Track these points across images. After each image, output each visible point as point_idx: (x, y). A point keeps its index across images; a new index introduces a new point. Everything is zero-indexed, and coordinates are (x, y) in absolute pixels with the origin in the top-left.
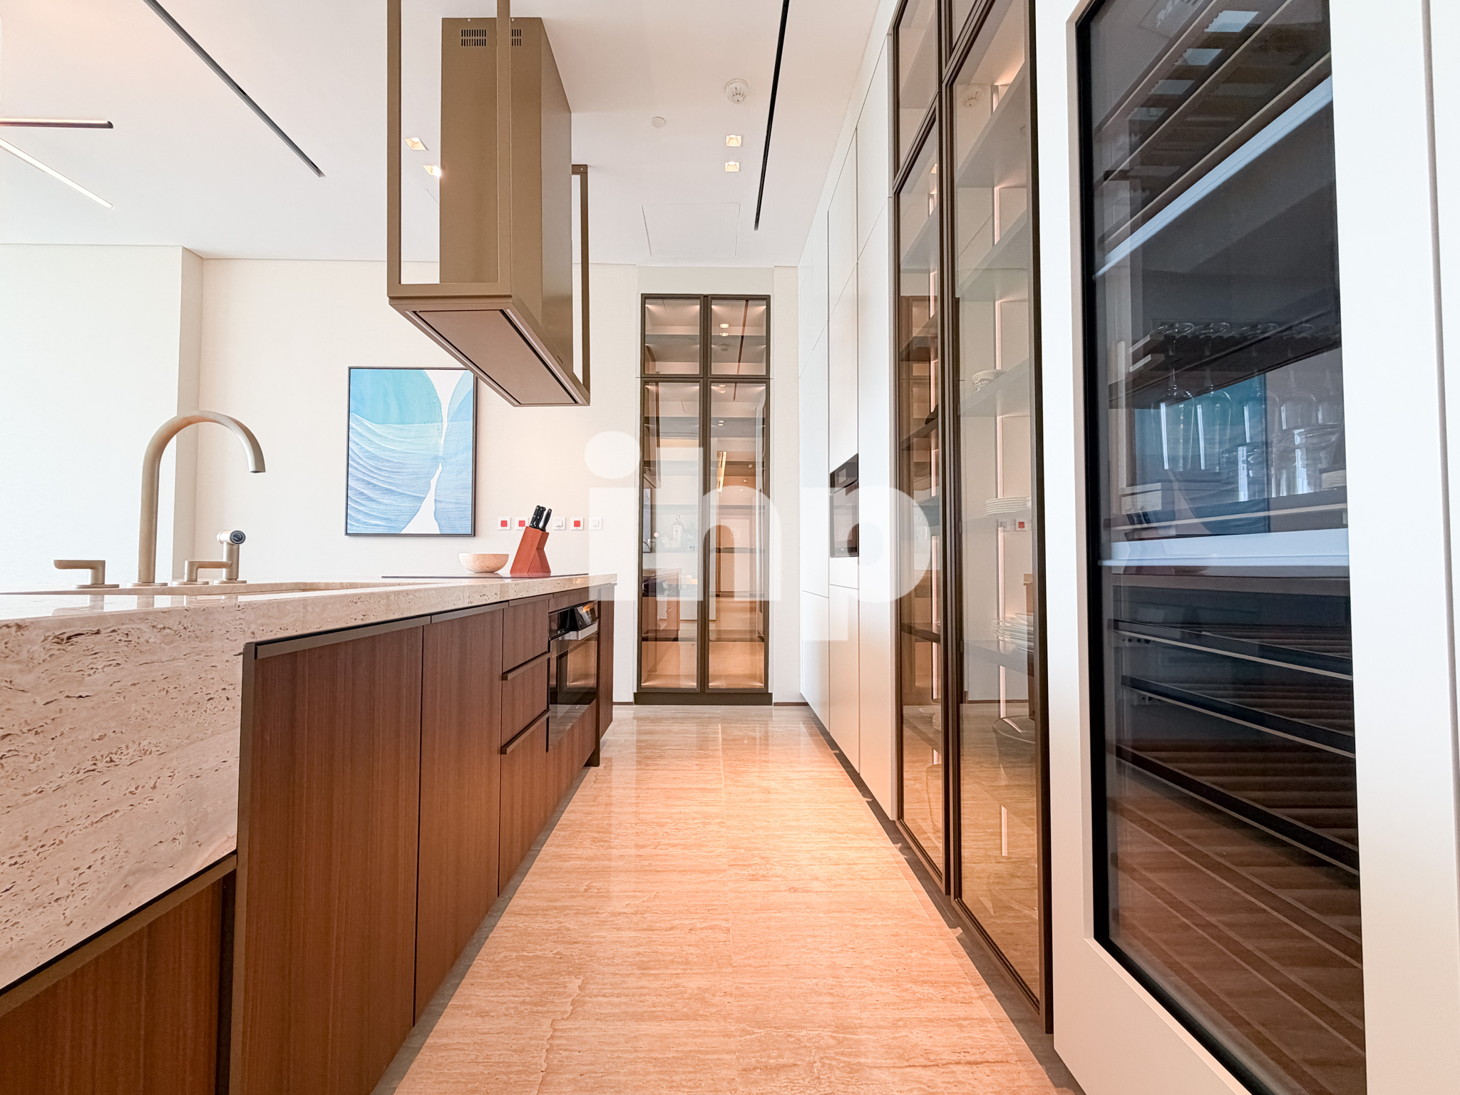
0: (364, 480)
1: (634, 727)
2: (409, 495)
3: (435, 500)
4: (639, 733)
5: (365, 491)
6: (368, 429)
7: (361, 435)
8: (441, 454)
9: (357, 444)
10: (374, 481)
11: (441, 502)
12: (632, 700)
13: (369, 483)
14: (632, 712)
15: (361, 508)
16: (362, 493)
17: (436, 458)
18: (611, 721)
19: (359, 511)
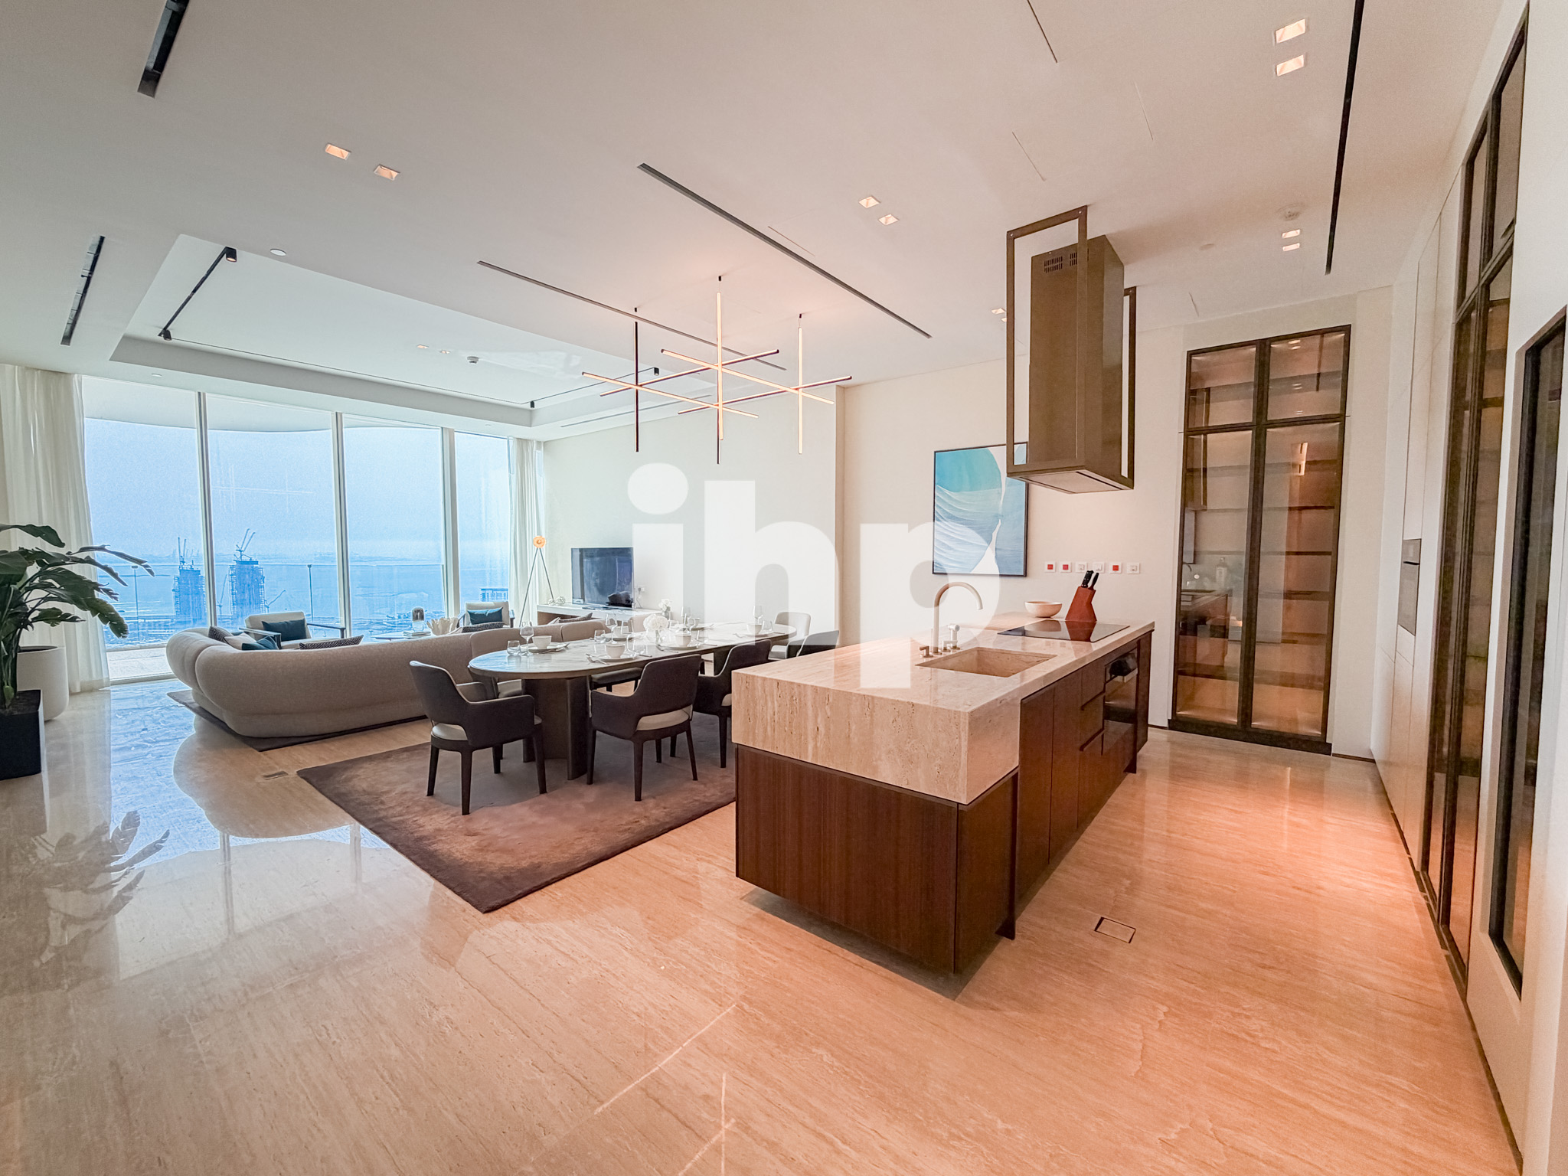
0: (945, 534)
1: (1167, 748)
2: (977, 545)
3: (996, 549)
4: (1172, 754)
5: (946, 542)
6: (949, 497)
7: (943, 501)
8: (1000, 513)
9: (940, 508)
10: (951, 535)
11: (1000, 549)
12: (1166, 725)
13: (948, 536)
14: (1166, 736)
15: (942, 554)
16: (943, 544)
17: (997, 517)
18: (1146, 740)
19: (942, 557)
